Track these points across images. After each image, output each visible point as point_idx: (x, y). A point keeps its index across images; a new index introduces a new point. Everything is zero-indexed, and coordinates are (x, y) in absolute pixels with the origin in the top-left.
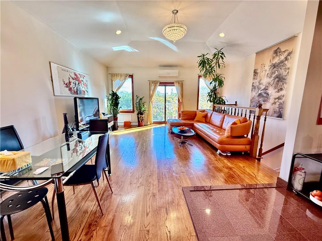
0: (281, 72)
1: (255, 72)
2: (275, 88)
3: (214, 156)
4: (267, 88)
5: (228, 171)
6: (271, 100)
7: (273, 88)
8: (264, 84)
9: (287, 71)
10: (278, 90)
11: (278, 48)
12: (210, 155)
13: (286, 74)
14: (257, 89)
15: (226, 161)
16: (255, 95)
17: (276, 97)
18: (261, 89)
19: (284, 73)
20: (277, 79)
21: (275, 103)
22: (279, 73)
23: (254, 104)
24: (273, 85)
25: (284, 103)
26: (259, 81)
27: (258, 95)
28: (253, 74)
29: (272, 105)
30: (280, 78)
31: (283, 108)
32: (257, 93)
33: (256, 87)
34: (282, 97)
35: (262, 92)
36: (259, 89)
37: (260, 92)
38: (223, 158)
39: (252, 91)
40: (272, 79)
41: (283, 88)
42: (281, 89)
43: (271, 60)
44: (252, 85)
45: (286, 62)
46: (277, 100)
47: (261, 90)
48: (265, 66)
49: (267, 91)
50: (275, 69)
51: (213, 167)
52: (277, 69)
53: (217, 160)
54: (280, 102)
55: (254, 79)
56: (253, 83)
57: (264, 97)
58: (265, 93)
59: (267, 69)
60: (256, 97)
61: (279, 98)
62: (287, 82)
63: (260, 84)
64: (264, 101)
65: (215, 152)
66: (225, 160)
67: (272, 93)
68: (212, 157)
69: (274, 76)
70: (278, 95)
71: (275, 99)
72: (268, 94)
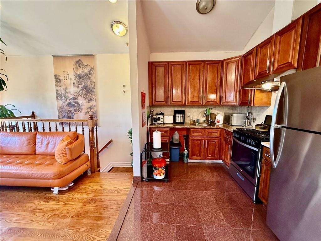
0: (87, 83)
1: (57, 79)
2: (85, 98)
3: (54, 200)
4: (76, 97)
5: (94, 205)
6: (84, 110)
7: (83, 98)
8: (72, 93)
9: (93, 84)
10: (89, 100)
11: (80, 60)
12: (46, 203)
13: (92, 87)
14: (64, 97)
15: (77, 196)
16: (63, 104)
17: (88, 107)
18: (70, 98)
19: (91, 85)
20: (85, 90)
21: (88, 113)
22: (86, 85)
23: (64, 114)
24: (82, 95)
25: (96, 112)
26: (65, 89)
27: (67, 105)
28: (54, 80)
29: (86, 114)
30: (87, 89)
31: (96, 117)
32: (65, 102)
33: (61, 95)
34: (93, 107)
35: (71, 101)
36: (67, 98)
37: (68, 101)
38: (70, 195)
39: (57, 99)
40: (80, 89)
41: (93, 99)
42: (91, 100)
43: (75, 70)
44: (56, 93)
45: (90, 76)
46: (89, 110)
47: (70, 100)
48: (68, 74)
49: (77, 100)
50: (81, 80)
51: (73, 217)
52: (83, 80)
53: (65, 204)
54: (92, 112)
55: (57, 85)
56: (57, 90)
57: (75, 107)
58: (75, 102)
59: (72, 78)
60: (65, 106)
61: (91, 108)
62: (95, 94)
63: (67, 93)
64: (76, 111)
65: (48, 195)
66: (75, 196)
67: (83, 103)
68: (51, 205)
69: (81, 86)
70: (89, 105)
71: (88, 108)
72: (78, 104)
